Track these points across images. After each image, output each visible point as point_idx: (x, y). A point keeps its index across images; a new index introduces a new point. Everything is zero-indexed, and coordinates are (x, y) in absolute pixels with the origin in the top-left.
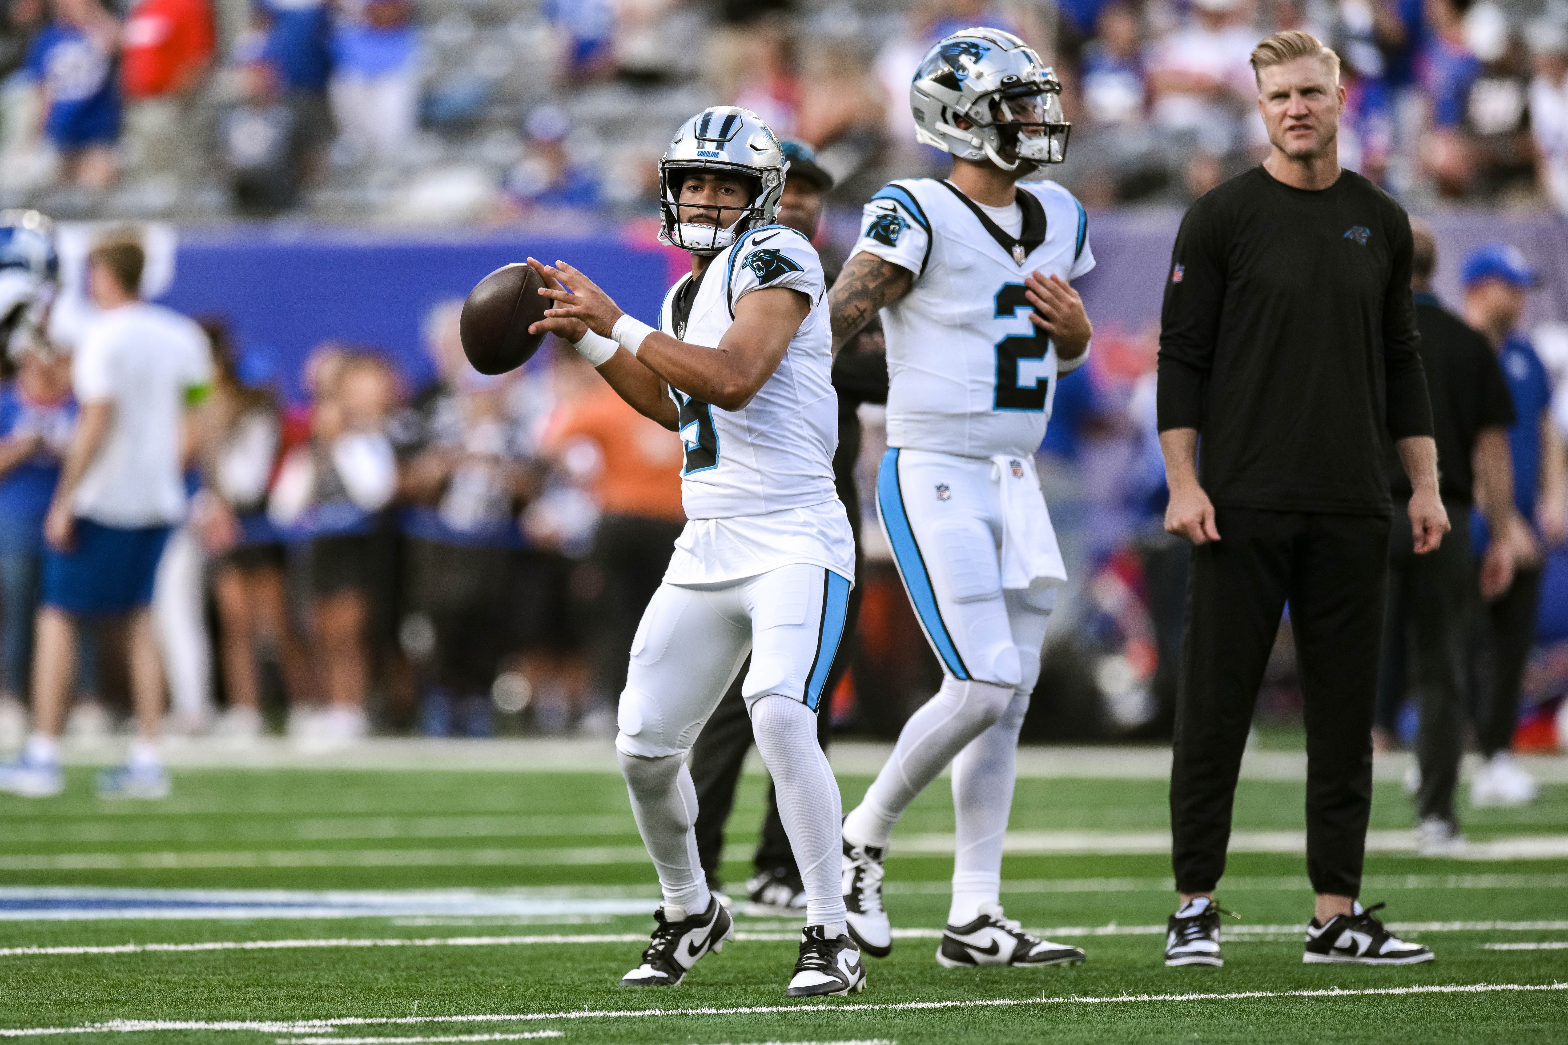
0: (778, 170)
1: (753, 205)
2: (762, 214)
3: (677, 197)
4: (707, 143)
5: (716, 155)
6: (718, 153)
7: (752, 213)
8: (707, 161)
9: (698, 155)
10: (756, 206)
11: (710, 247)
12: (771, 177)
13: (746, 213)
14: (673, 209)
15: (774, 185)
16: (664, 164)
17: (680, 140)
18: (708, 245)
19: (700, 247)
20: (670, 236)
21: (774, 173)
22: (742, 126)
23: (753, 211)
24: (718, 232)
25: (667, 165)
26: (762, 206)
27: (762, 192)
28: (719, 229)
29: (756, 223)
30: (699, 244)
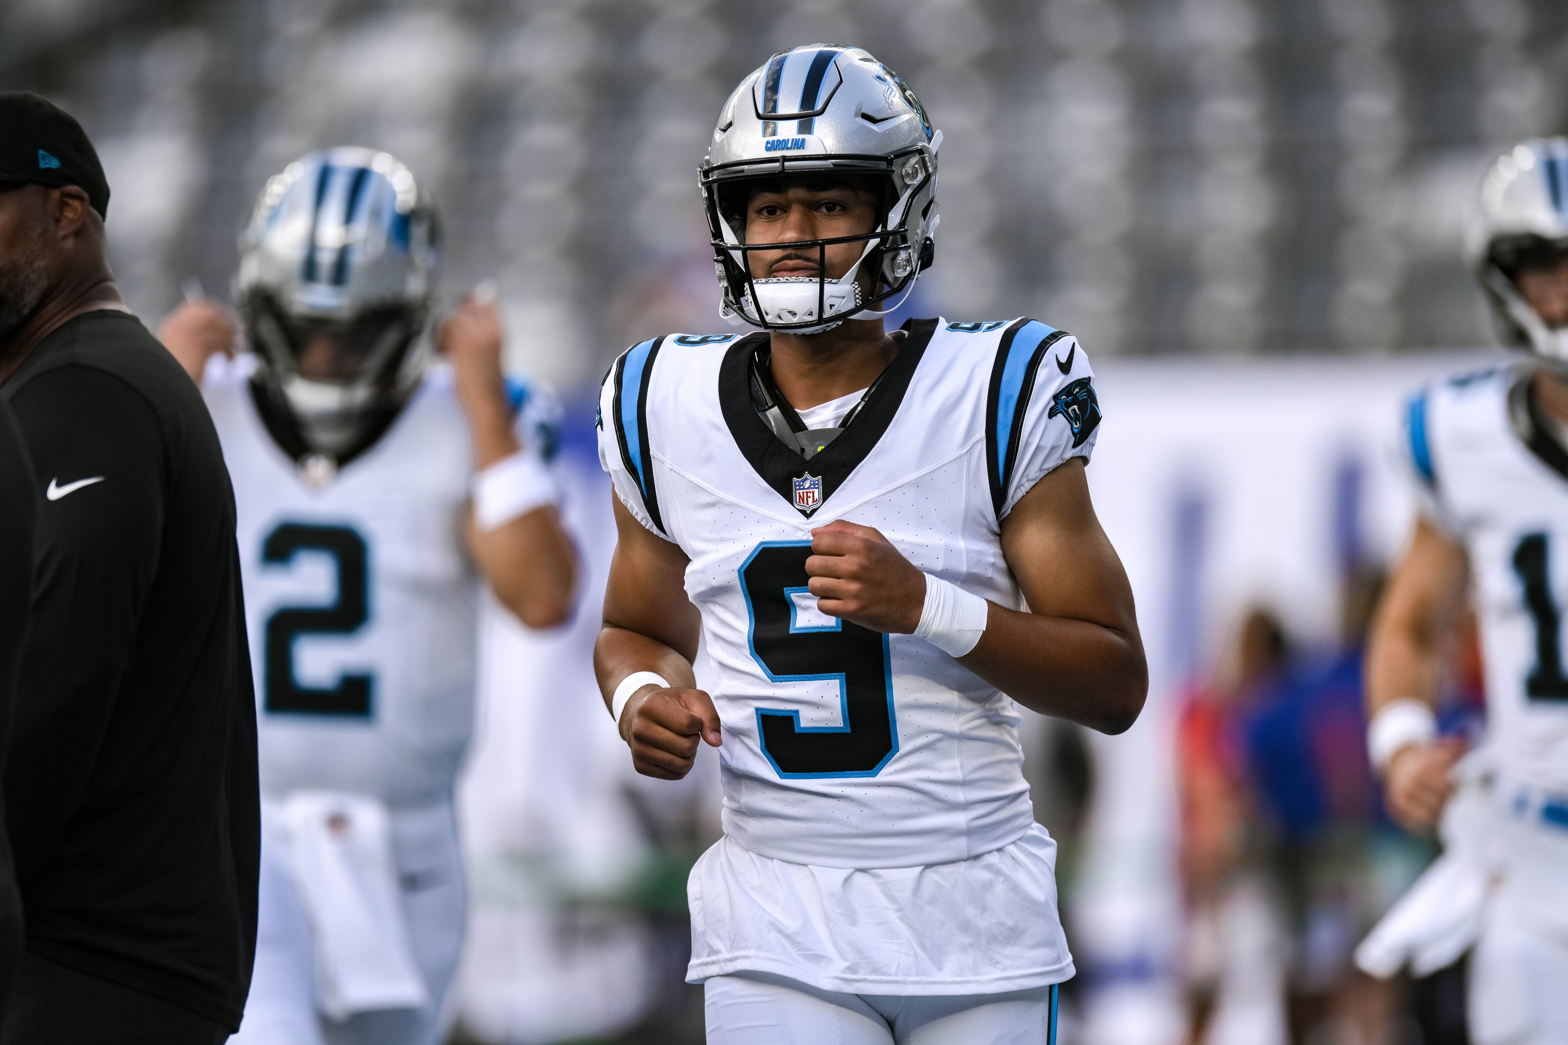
0: (921, 152)
1: (885, 226)
2: (904, 240)
3: (740, 230)
4: (781, 124)
5: (800, 144)
6: (803, 140)
7: (883, 242)
8: (785, 159)
9: (768, 149)
10: (890, 227)
11: (815, 317)
12: (908, 168)
13: (873, 243)
14: (737, 256)
15: (916, 182)
16: (706, 174)
17: (730, 125)
18: (811, 314)
19: (795, 320)
20: (739, 308)
21: (914, 160)
22: (841, 81)
23: (884, 236)
24: (826, 286)
25: (713, 176)
26: (902, 223)
27: (897, 199)
28: (827, 280)
29: (894, 258)
30: (794, 314)
